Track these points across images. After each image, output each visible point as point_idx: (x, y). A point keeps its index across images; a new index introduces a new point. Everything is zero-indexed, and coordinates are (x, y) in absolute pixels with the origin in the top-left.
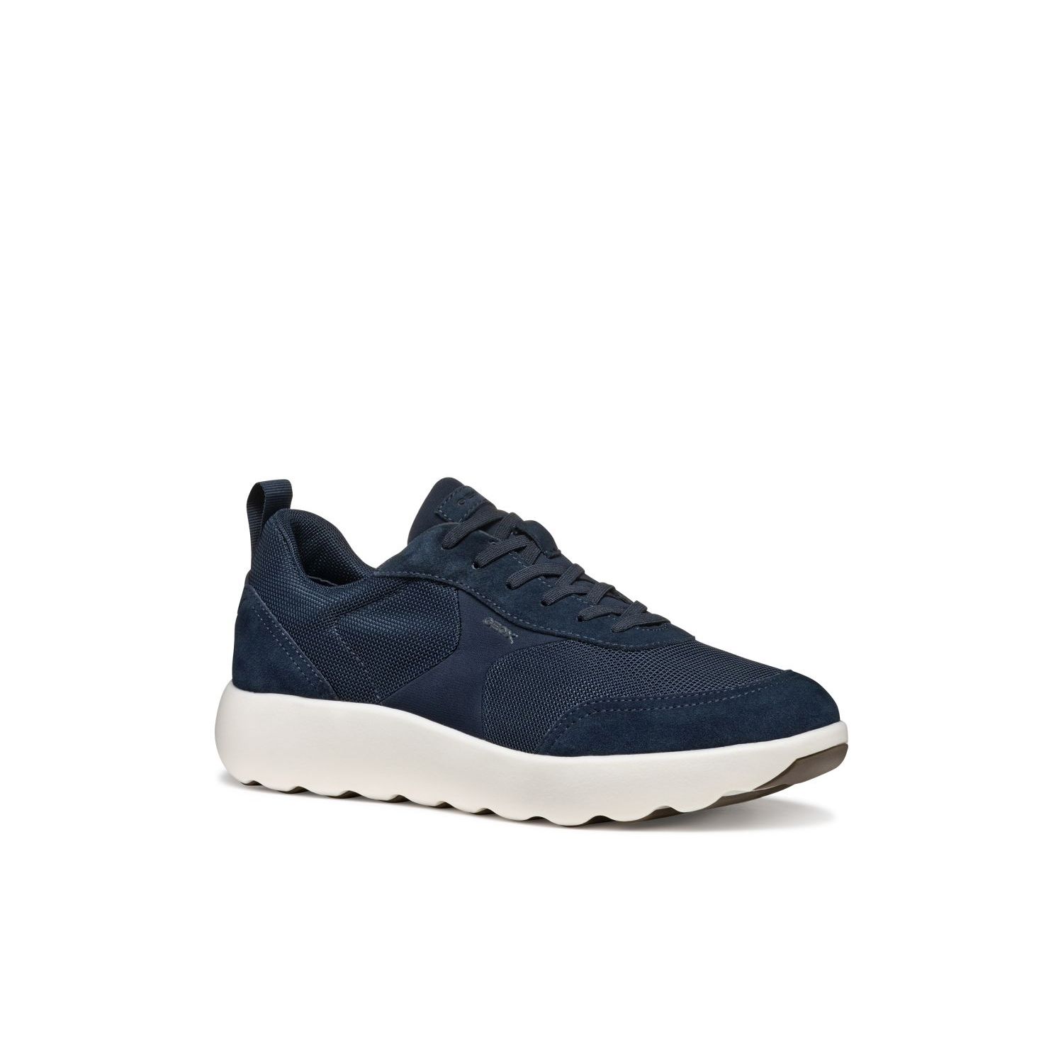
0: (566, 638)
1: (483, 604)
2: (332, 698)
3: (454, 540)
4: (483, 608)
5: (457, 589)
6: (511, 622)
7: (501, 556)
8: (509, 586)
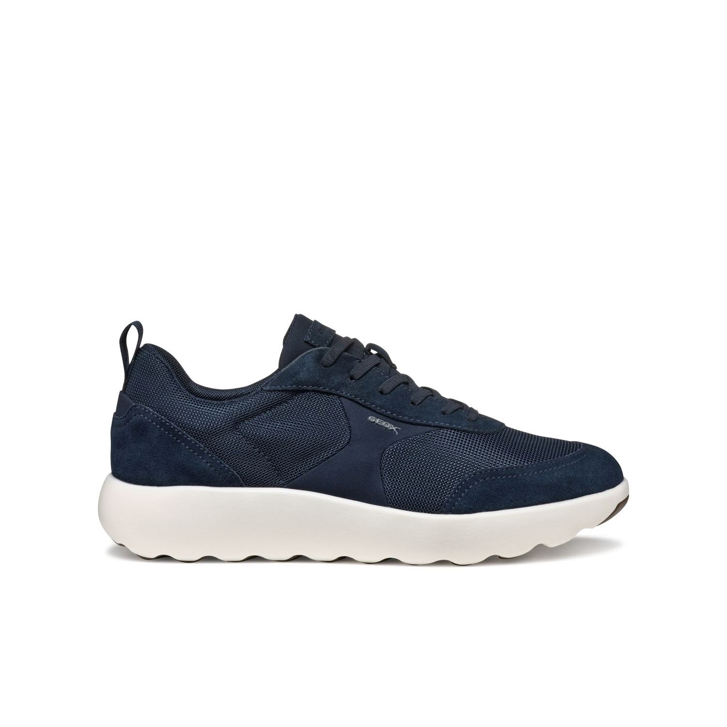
0: (441, 427)
1: (364, 406)
2: (241, 486)
3: (331, 360)
4: (365, 409)
5: (339, 396)
6: (392, 419)
7: (368, 371)
8: (381, 392)
